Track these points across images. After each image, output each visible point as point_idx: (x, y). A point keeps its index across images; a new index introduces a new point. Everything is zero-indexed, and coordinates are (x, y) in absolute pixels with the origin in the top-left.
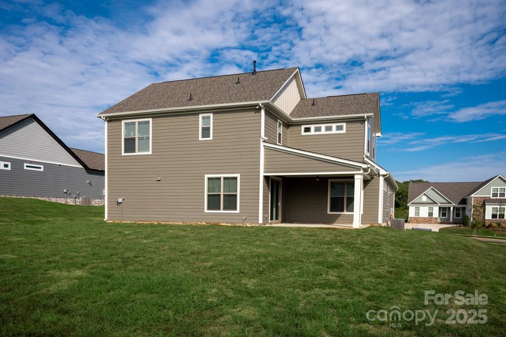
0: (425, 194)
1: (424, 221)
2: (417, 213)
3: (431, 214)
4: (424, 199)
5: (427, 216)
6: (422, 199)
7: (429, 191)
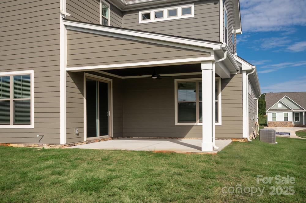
0: (280, 102)
1: (281, 124)
2: (275, 118)
3: (286, 119)
4: (280, 106)
5: (283, 120)
6: (278, 107)
7: (284, 100)
